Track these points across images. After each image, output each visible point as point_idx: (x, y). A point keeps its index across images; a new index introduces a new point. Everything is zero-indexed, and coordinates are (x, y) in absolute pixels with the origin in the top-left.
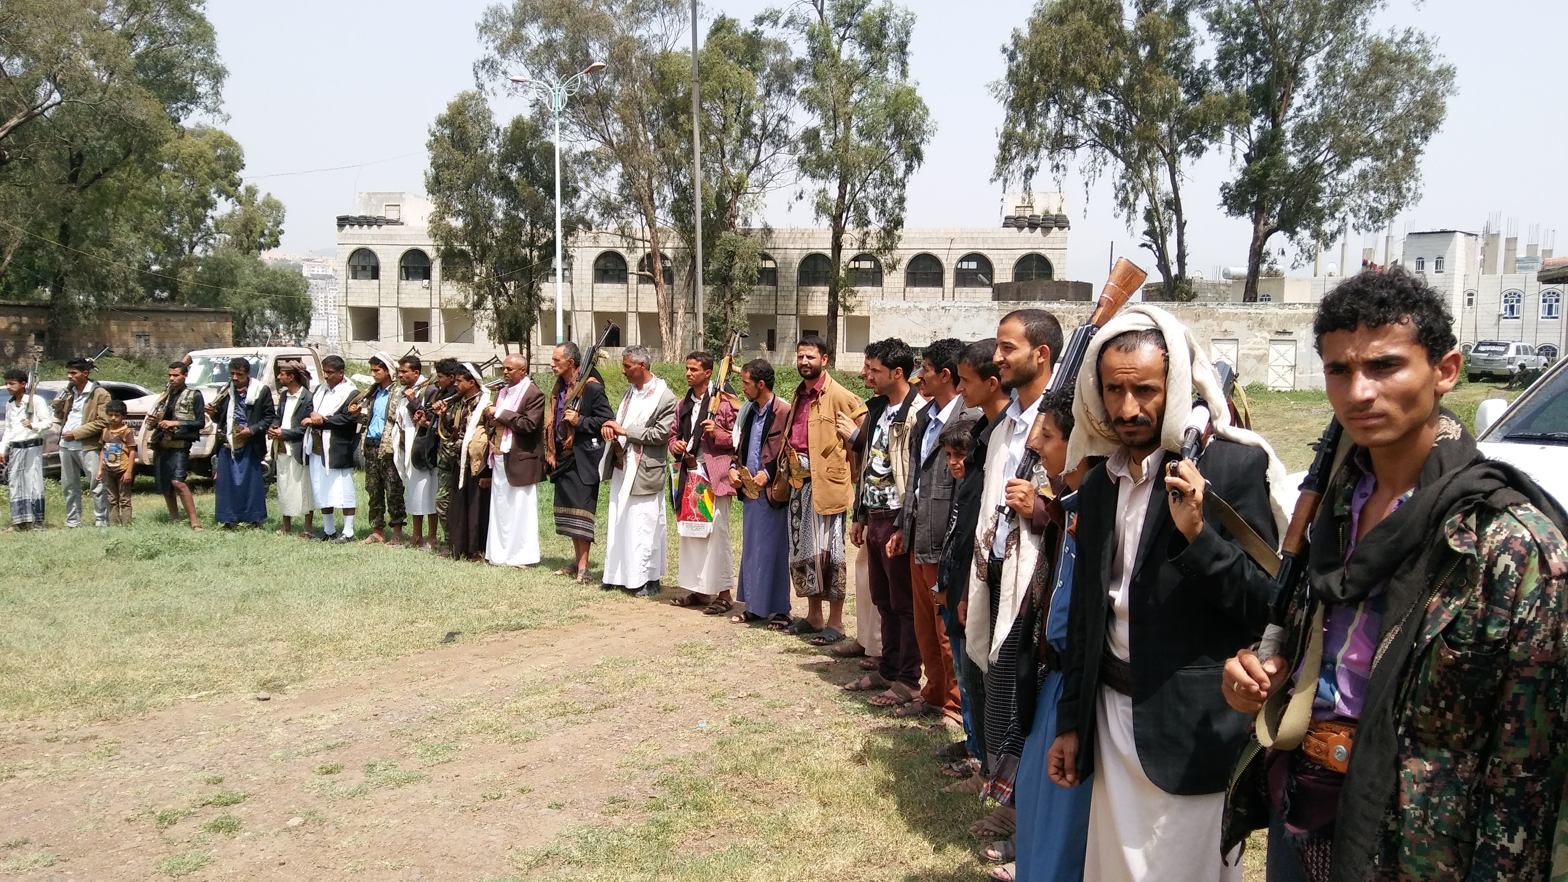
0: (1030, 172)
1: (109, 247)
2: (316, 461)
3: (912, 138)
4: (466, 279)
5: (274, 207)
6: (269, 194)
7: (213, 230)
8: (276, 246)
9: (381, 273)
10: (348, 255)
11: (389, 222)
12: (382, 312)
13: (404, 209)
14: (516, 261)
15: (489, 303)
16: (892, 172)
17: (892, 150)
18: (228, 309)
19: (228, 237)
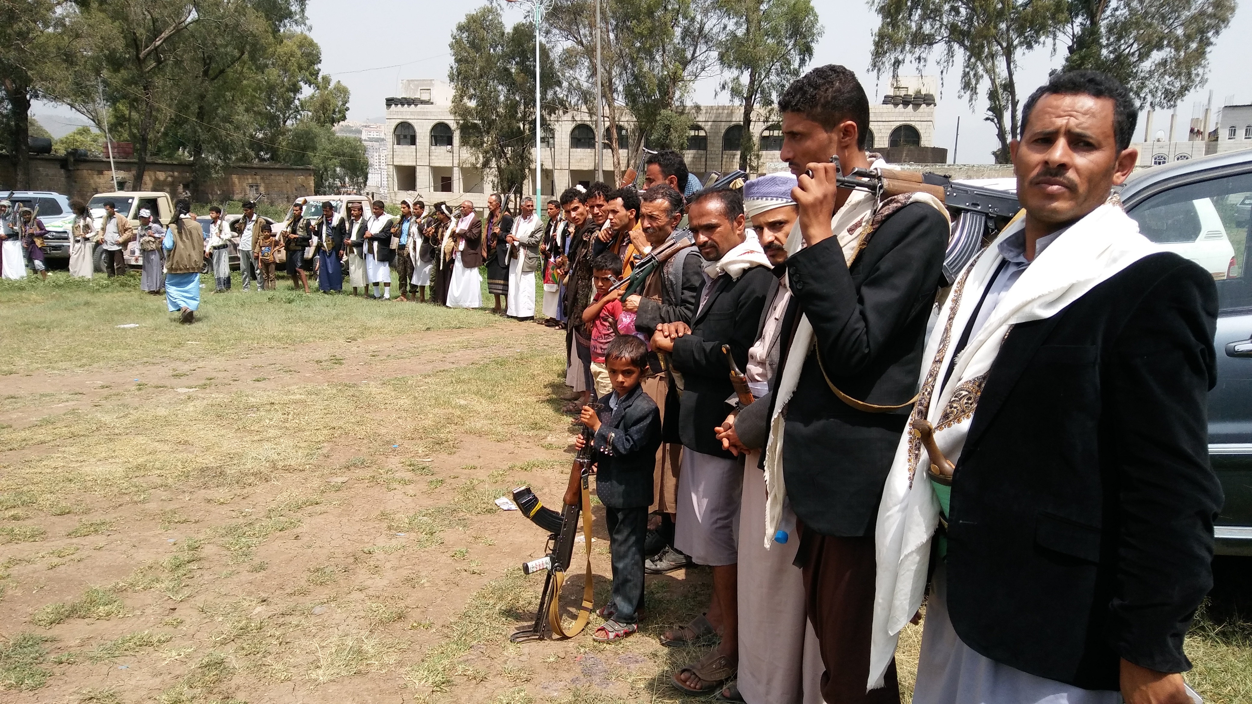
0: (897, 63)
1: (231, 122)
2: (370, 257)
3: (805, 37)
4: (478, 145)
5: (343, 92)
6: (339, 81)
7: (300, 108)
8: (344, 120)
9: (417, 141)
10: (393, 127)
11: (423, 102)
12: (418, 169)
13: (433, 92)
14: (512, 132)
15: (493, 164)
16: (789, 64)
17: (790, 47)
18: (311, 167)
19: (310, 114)
